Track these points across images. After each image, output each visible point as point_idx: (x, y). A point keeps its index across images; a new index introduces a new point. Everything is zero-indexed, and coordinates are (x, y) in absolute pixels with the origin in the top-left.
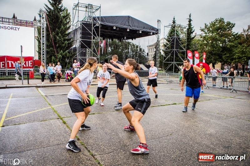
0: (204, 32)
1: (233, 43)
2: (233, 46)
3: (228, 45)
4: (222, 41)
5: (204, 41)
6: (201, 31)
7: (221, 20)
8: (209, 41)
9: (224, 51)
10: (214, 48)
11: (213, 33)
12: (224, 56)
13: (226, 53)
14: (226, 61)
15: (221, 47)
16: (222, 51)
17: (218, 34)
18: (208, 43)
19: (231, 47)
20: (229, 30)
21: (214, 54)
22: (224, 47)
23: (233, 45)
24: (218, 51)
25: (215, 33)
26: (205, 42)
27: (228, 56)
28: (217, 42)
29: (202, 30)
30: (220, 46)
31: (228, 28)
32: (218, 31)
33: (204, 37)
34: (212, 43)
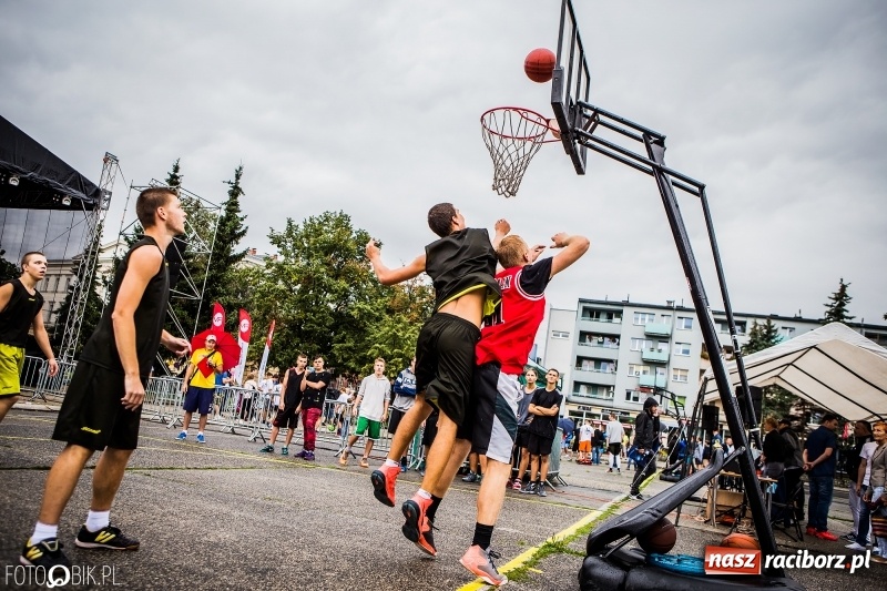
0: (280, 250)
1: (371, 305)
2: (370, 315)
3: (353, 309)
4: (336, 291)
5: (275, 281)
6: (273, 243)
7: (342, 222)
8: (295, 283)
9: (341, 327)
10: (307, 311)
11: (309, 256)
12: (337, 346)
13: (344, 337)
14: (341, 364)
15: (331, 314)
16: (334, 328)
17: (328, 264)
18: (291, 290)
19: (362, 317)
20: (361, 261)
21: (306, 332)
22: (341, 313)
23: (369, 312)
24: (319, 325)
25: (318, 261)
26: (281, 285)
27: (350, 348)
28: (320, 293)
29: (276, 240)
30: (328, 309)
31: (361, 253)
32: (326, 255)
33: (280, 267)
34: (304, 291)
